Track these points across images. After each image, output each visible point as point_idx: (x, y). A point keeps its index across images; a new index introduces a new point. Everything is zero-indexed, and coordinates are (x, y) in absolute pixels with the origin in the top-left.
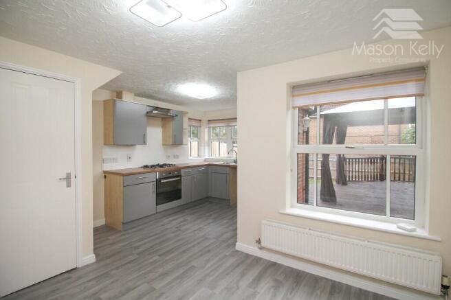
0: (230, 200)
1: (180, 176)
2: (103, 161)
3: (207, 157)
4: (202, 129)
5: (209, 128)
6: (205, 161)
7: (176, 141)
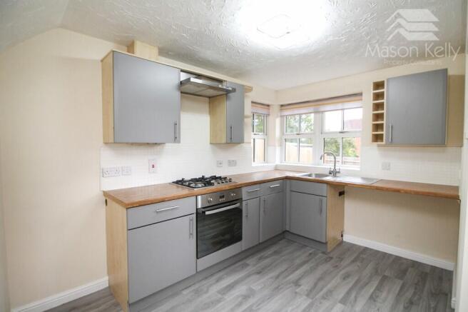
0: (326, 243)
1: (240, 200)
2: (103, 173)
3: (278, 162)
4: (270, 118)
5: (282, 116)
6: (276, 169)
7: (231, 138)
